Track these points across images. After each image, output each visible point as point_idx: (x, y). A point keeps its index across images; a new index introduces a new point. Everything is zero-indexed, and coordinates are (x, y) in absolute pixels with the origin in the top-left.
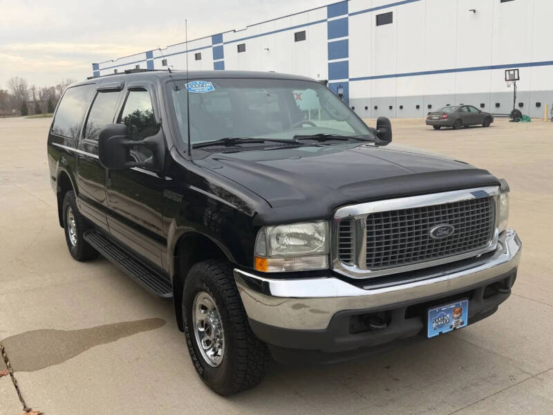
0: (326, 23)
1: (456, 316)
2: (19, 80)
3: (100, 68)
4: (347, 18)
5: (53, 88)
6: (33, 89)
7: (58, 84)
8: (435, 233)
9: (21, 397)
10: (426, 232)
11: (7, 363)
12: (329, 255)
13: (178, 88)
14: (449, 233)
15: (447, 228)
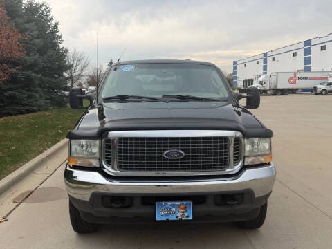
0: (304, 49)
1: (181, 210)
3: (237, 64)
4: (311, 47)
8: (167, 154)
9: (10, 212)
10: (161, 153)
11: (26, 198)
12: (99, 159)
13: (115, 69)
14: (180, 156)
15: (178, 153)
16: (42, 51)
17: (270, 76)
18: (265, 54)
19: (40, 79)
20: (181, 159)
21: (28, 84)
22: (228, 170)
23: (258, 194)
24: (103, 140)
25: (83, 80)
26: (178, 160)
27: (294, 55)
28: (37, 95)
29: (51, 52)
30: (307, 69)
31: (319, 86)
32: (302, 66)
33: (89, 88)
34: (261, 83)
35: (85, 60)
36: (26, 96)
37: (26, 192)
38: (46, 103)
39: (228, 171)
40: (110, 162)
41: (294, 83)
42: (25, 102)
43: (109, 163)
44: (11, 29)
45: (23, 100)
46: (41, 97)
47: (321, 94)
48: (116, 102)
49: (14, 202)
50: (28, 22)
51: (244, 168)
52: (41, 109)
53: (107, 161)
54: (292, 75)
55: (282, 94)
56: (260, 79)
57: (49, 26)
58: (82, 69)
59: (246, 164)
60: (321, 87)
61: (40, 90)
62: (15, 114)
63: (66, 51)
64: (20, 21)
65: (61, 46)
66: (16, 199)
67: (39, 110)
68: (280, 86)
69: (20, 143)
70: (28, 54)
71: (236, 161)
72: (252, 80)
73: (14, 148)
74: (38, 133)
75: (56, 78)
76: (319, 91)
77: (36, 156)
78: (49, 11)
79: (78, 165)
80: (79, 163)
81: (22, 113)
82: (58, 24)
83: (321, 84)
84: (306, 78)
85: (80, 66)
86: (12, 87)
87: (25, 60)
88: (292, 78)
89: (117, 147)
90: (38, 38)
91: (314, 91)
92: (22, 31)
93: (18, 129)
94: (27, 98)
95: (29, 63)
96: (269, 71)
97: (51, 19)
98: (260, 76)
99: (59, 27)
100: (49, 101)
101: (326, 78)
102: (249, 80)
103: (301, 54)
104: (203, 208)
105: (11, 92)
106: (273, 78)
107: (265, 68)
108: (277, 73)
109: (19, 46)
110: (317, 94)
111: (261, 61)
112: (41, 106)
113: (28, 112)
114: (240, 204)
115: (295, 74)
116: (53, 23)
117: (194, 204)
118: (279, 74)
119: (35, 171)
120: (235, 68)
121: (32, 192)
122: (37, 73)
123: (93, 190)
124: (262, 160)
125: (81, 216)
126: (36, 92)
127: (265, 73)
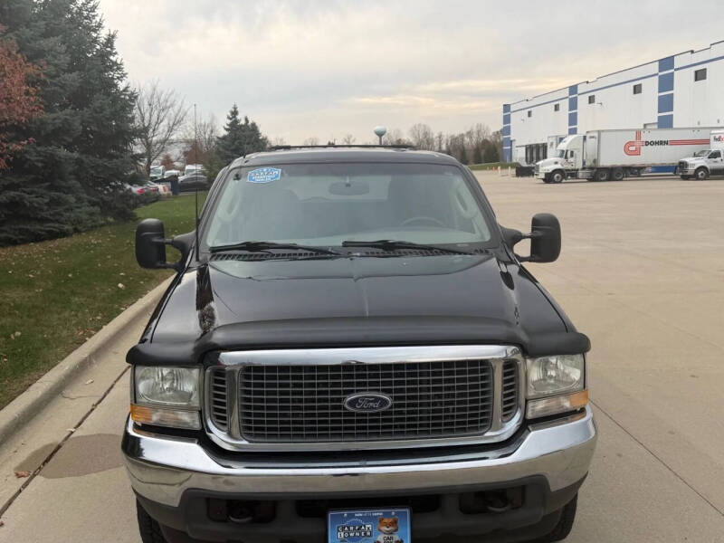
0: (657, 77)
1: (385, 529)
2: (422, 127)
3: (512, 110)
4: (673, 73)
5: (462, 135)
6: (440, 137)
7: (468, 130)
8: (352, 403)
9: (10, 503)
10: (339, 400)
11: (44, 464)
12: (200, 412)
13: (237, 177)
14: (381, 406)
15: (377, 399)
16: (80, 98)
17: (585, 138)
18: (573, 89)
19: (79, 162)
20: (384, 413)
21: (50, 174)
22: (488, 434)
23: (556, 485)
24: (208, 371)
25: (175, 152)
26: (378, 414)
27: (637, 90)
28: (71, 199)
29: (99, 100)
30: (666, 123)
31: (690, 160)
32: (653, 116)
33: (188, 167)
34: (564, 154)
35: (176, 108)
36: (47, 201)
37: (46, 447)
38: (92, 214)
39: (491, 436)
40: (224, 418)
41: (637, 152)
42: (44, 214)
43: (222, 421)
44: (10, 54)
45: (42, 210)
46: (79, 200)
47: (695, 177)
48: (239, 257)
49: (19, 476)
50: (46, 35)
51: (526, 425)
52: (79, 228)
53: (218, 417)
54: (632, 137)
55: (610, 179)
56: (563, 146)
57: (95, 41)
58: (171, 130)
59: (530, 415)
60: (694, 163)
61: (79, 185)
62: (24, 242)
63: (133, 97)
64: (27, 33)
65: (122, 85)
66: (21, 467)
67: (77, 231)
68: (605, 161)
69: (33, 320)
70: (49, 109)
71: (508, 412)
72: (544, 146)
73: (18, 334)
74: (74, 293)
75: (112, 157)
76: (691, 170)
77: (69, 353)
78: (94, 8)
79: (151, 423)
80: (155, 418)
81: (38, 238)
82: (113, 37)
83: (695, 155)
84: (661, 143)
85: (165, 122)
86: (16, 181)
87: (42, 122)
88: (630, 144)
89: (239, 387)
90: (70, 71)
91: (679, 171)
92: (35, 56)
93: (29, 284)
94: (47, 204)
95: (50, 127)
96: (582, 128)
97: (99, 25)
98: (561, 139)
99: (116, 44)
100: (97, 209)
101: (707, 142)
102: (537, 146)
103: (651, 89)
104: (433, 522)
105: (12, 193)
106: (591, 143)
107: (573, 119)
108: (599, 132)
109: (27, 93)
110: (686, 178)
111: (565, 105)
112: (79, 222)
113: (53, 235)
114: (516, 508)
115: (638, 133)
116: (103, 35)
117: (413, 513)
118: (602, 134)
119: (66, 392)
120: (507, 120)
121: (59, 447)
122: (69, 147)
123: (188, 485)
124: (567, 404)
125: (163, 532)
126: (69, 190)
127: (573, 131)
